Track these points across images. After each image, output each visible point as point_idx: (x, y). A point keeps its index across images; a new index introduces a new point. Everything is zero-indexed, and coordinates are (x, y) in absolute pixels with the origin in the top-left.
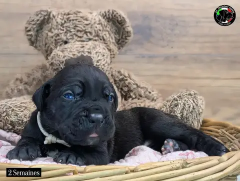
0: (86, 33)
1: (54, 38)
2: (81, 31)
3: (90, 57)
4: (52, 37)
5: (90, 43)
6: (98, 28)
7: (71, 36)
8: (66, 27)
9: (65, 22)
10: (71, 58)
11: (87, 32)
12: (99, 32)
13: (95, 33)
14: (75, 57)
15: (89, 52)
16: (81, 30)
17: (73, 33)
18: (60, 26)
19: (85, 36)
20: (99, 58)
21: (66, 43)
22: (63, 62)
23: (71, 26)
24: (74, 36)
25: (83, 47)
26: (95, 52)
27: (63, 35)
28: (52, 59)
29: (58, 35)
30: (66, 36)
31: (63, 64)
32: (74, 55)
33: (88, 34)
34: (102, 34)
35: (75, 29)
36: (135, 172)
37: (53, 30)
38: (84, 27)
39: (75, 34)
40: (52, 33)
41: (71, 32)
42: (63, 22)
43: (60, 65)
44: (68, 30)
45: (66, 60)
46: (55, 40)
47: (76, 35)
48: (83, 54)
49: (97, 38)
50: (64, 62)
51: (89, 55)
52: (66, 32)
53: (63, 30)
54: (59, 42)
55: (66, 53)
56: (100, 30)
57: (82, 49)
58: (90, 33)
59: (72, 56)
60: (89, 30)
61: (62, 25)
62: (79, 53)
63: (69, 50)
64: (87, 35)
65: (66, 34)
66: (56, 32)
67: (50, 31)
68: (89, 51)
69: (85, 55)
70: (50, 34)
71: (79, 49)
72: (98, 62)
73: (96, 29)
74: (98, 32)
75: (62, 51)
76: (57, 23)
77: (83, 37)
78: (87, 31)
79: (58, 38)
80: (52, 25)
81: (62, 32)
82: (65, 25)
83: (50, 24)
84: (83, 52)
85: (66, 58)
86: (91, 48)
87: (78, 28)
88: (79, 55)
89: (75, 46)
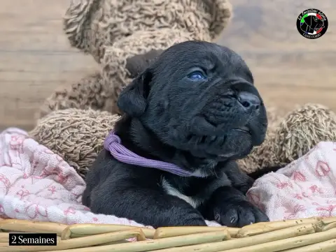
0: (158, 18)
1: (109, 30)
2: (150, 17)
4: (106, 29)
5: (165, 31)
6: (177, 8)
7: (136, 25)
8: (127, 11)
9: (124, 4)
10: (136, 55)
11: (160, 17)
12: (179, 14)
13: (173, 16)
14: (142, 52)
15: (163, 44)
16: (150, 14)
17: (139, 20)
18: (116, 12)
19: (157, 23)
21: (128, 35)
22: (123, 63)
23: (133, 10)
24: (141, 25)
25: (154, 37)
27: (122, 24)
28: (107, 60)
29: (115, 25)
30: (128, 25)
31: (124, 66)
32: (140, 50)
33: (162, 20)
34: (182, 17)
35: (140, 14)
36: (239, 237)
37: (106, 18)
38: (154, 9)
39: (140, 22)
40: (105, 22)
41: (134, 19)
42: (121, 4)
43: (119, 68)
44: (129, 17)
45: (127, 60)
46: (111, 33)
47: (143, 24)
48: (153, 47)
50: (125, 63)
52: (127, 20)
53: (122, 17)
54: (117, 36)
55: (128, 49)
56: (180, 11)
57: (152, 41)
58: (165, 18)
59: (137, 53)
60: (163, 13)
61: (120, 9)
62: (147, 46)
63: (131, 43)
64: (159, 21)
65: (128, 23)
66: (111, 20)
67: (101, 20)
68: (164, 42)
69: (157, 49)
70: (102, 25)
71: (147, 40)
73: (173, 10)
74: (177, 15)
75: (122, 47)
76: (112, 6)
77: (153, 24)
78: (159, 15)
79: (115, 29)
80: (103, 10)
81: (120, 20)
82: (125, 9)
83: (101, 10)
84: (154, 44)
85: (127, 56)
86: (167, 37)
87: (146, 12)
88: (148, 49)
89: (142, 37)
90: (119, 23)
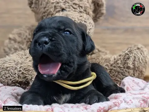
1: (54, 4)
2: (76, 4)
3: (86, 25)
7: (69, 6)
15: (85, 21)
17: (71, 4)
19: (78, 9)
20: (91, 27)
25: (81, 16)
26: (89, 22)
27: (62, 3)
29: (58, 3)
30: (65, 5)
35: (71, 1)
38: (79, 2)
39: (71, 5)
41: (68, 3)
44: (66, 1)
46: (55, 6)
47: (72, 7)
48: (81, 21)
49: (85, 12)
51: (85, 23)
52: (64, 2)
54: (58, 8)
57: (80, 18)
58: (82, 7)
64: (79, 8)
65: (65, 4)
69: (83, 23)
71: (78, 17)
72: (89, 30)
78: (80, 5)
79: (58, 5)
86: (87, 19)
87: (75, 2)
88: (79, 22)
90: (61, 2)
